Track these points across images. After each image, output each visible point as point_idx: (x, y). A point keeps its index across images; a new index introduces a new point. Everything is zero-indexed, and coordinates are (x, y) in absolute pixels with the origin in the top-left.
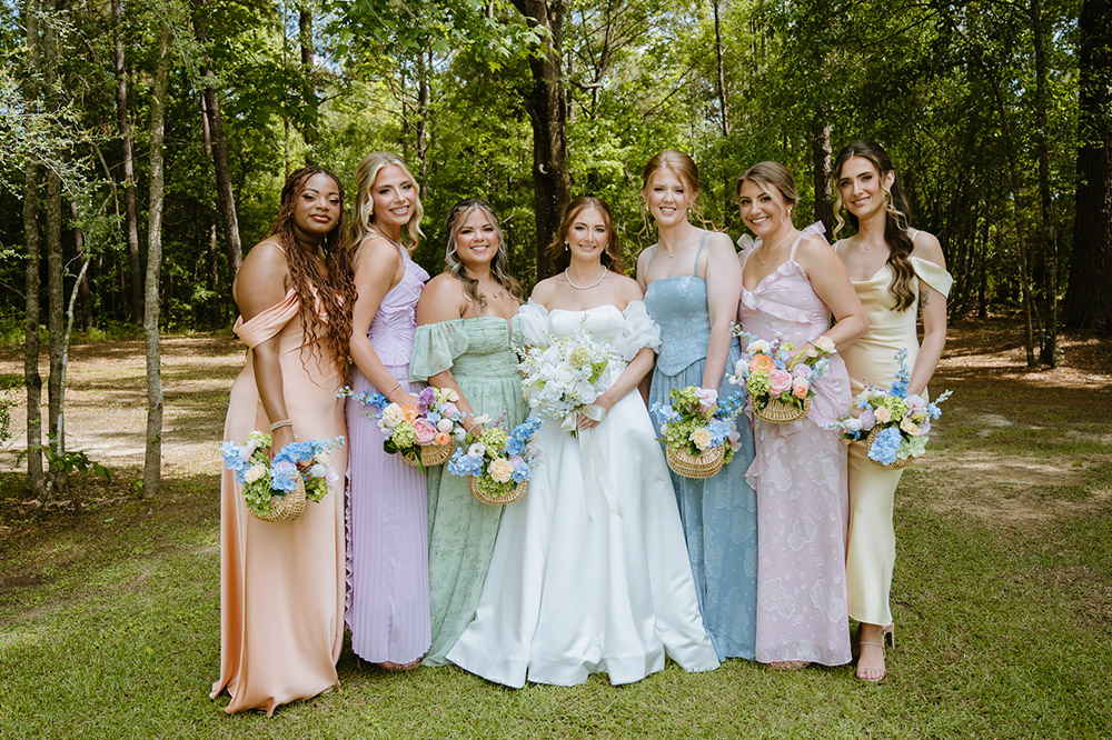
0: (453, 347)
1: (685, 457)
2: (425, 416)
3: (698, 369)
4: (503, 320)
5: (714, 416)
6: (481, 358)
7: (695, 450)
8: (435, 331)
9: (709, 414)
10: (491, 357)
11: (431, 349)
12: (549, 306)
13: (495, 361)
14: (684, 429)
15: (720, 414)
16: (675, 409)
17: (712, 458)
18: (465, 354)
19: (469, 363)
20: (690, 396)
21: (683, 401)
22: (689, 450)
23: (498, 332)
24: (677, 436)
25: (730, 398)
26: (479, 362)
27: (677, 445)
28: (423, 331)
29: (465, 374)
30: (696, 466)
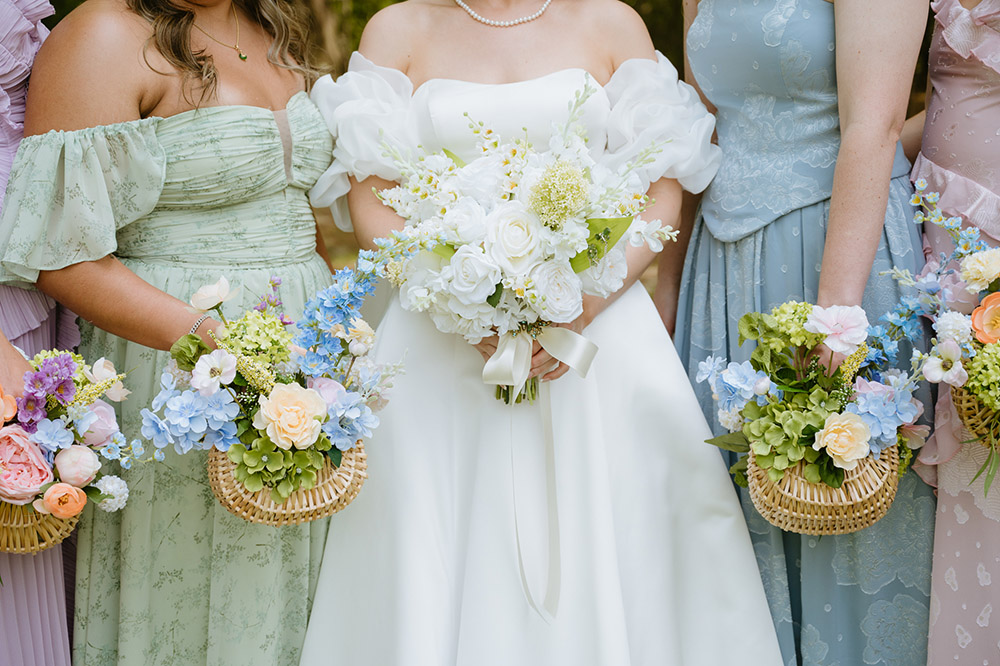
0: (122, 194)
1: (805, 491)
2: (30, 427)
3: (796, 232)
4: (266, 113)
5: (861, 372)
6: (215, 216)
7: (828, 469)
8: (74, 151)
9: (848, 370)
10: (242, 213)
11: (58, 197)
12: (413, 69)
13: (253, 222)
14: (793, 420)
15: (872, 365)
16: (758, 366)
17: (871, 483)
18: (158, 209)
19: (180, 231)
20: (793, 330)
21: (777, 344)
22: (811, 473)
23: (255, 145)
24: (777, 441)
25: (892, 317)
26: (212, 227)
27: (780, 463)
28: (42, 149)
29: (175, 259)
30: (834, 510)
